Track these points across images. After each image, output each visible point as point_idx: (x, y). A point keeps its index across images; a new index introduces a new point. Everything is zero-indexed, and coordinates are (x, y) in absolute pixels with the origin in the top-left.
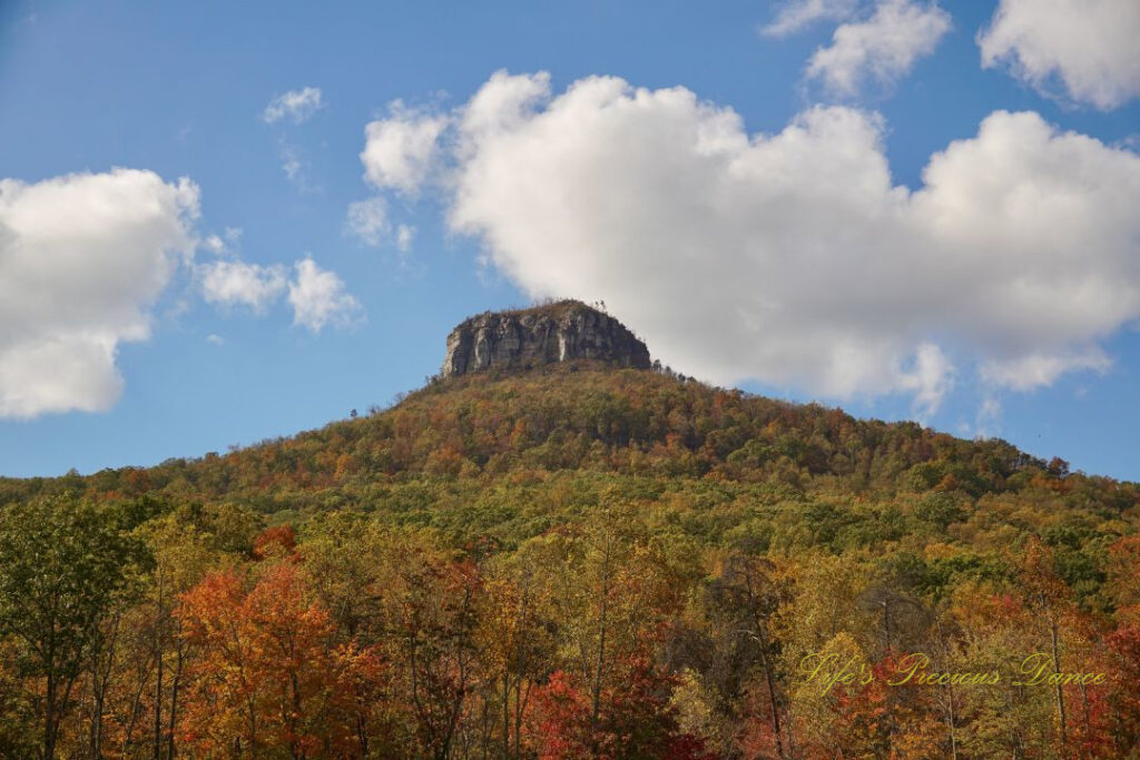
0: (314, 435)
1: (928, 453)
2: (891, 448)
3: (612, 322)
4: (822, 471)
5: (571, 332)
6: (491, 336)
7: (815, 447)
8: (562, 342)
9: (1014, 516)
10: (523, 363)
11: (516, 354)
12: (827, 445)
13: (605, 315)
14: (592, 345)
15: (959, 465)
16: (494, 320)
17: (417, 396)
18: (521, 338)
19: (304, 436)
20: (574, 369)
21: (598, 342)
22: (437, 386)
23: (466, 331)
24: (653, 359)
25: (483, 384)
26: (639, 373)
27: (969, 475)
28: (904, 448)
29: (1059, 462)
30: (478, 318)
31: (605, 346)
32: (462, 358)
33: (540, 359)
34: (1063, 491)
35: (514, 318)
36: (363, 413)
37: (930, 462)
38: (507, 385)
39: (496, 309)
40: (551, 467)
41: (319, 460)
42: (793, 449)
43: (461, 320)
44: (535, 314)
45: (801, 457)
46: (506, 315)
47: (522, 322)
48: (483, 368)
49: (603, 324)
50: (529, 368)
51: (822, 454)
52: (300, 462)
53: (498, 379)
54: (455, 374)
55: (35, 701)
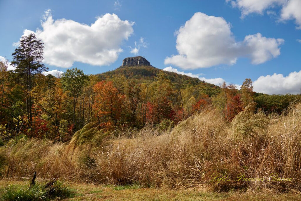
0: (104, 73)
1: (188, 79)
2: (183, 78)
3: (145, 59)
4: (174, 81)
5: (140, 60)
6: (129, 61)
7: (172, 78)
8: (138, 62)
9: (201, 87)
10: (133, 65)
11: (132, 63)
12: (174, 77)
13: (144, 58)
14: (142, 62)
15: (192, 81)
16: (129, 58)
17: (118, 68)
18: (133, 61)
19: (103, 73)
20: (140, 66)
21: (143, 62)
22: (121, 67)
23: (125, 60)
24: (151, 65)
25: (127, 67)
26: (149, 66)
27: (193, 82)
28: (184, 78)
29: (204, 81)
30: (127, 58)
31: (144, 63)
32: (125, 64)
33: (135, 64)
34: (205, 85)
35: (132, 58)
36: (111, 71)
37: (188, 80)
38: (131, 67)
39: (130, 57)
40: (137, 78)
41: (105, 76)
42: (170, 77)
43: (125, 58)
44: (135, 58)
45: (171, 79)
46: (131, 58)
47: (133, 59)
48: (127, 65)
49: (144, 59)
50: (134, 65)
51: (173, 78)
52: (102, 77)
53: (129, 67)
54: (124, 66)
55: (72, 101)
